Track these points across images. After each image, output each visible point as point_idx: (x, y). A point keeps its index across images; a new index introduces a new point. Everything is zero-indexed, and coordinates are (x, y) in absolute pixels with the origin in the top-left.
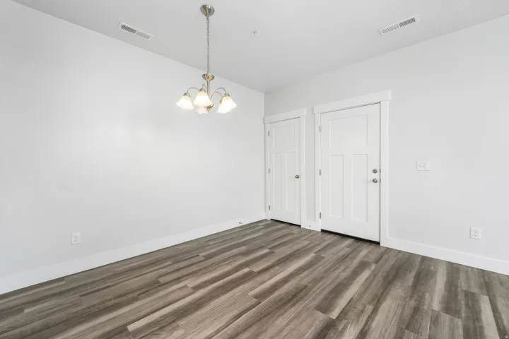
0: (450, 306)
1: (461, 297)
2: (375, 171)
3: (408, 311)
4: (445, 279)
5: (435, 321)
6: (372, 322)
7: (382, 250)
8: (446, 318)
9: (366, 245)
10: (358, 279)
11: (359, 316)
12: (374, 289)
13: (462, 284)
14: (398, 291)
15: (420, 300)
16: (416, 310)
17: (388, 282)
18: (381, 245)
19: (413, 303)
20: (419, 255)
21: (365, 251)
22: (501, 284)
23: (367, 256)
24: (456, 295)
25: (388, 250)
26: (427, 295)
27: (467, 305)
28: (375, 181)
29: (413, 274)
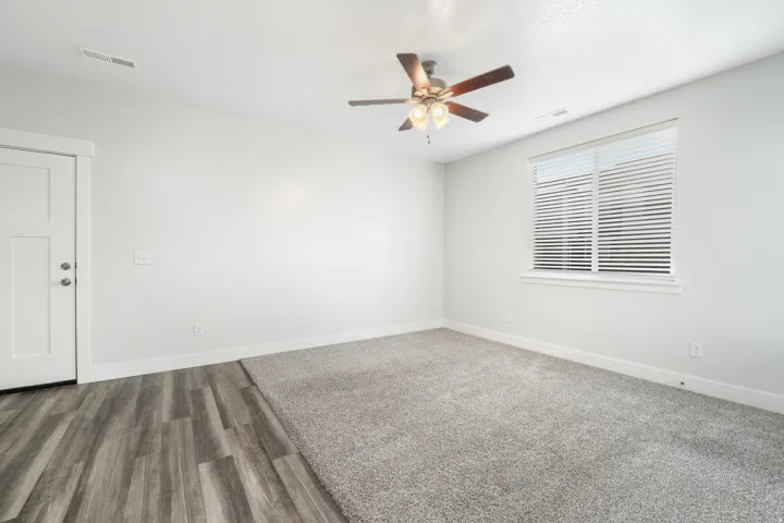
0: (178, 412)
1: (189, 399)
2: (65, 267)
3: (134, 440)
4: (171, 389)
5: (166, 431)
6: (88, 478)
7: (82, 389)
8: (177, 423)
9: (49, 393)
10: (46, 445)
11: (64, 483)
12: (79, 442)
13: (189, 386)
14: (118, 427)
15: (148, 422)
16: (144, 433)
17: (100, 424)
18: (79, 382)
19: (139, 429)
20: (138, 376)
21: (48, 403)
22: (220, 371)
23: (54, 407)
24: (184, 398)
25: (91, 386)
26: (155, 413)
27: (194, 402)
28: (65, 283)
29: (135, 398)
